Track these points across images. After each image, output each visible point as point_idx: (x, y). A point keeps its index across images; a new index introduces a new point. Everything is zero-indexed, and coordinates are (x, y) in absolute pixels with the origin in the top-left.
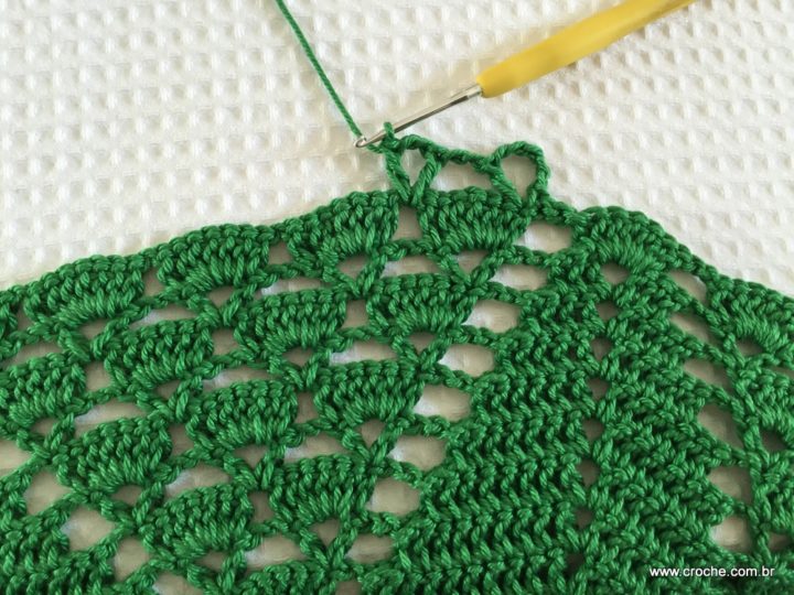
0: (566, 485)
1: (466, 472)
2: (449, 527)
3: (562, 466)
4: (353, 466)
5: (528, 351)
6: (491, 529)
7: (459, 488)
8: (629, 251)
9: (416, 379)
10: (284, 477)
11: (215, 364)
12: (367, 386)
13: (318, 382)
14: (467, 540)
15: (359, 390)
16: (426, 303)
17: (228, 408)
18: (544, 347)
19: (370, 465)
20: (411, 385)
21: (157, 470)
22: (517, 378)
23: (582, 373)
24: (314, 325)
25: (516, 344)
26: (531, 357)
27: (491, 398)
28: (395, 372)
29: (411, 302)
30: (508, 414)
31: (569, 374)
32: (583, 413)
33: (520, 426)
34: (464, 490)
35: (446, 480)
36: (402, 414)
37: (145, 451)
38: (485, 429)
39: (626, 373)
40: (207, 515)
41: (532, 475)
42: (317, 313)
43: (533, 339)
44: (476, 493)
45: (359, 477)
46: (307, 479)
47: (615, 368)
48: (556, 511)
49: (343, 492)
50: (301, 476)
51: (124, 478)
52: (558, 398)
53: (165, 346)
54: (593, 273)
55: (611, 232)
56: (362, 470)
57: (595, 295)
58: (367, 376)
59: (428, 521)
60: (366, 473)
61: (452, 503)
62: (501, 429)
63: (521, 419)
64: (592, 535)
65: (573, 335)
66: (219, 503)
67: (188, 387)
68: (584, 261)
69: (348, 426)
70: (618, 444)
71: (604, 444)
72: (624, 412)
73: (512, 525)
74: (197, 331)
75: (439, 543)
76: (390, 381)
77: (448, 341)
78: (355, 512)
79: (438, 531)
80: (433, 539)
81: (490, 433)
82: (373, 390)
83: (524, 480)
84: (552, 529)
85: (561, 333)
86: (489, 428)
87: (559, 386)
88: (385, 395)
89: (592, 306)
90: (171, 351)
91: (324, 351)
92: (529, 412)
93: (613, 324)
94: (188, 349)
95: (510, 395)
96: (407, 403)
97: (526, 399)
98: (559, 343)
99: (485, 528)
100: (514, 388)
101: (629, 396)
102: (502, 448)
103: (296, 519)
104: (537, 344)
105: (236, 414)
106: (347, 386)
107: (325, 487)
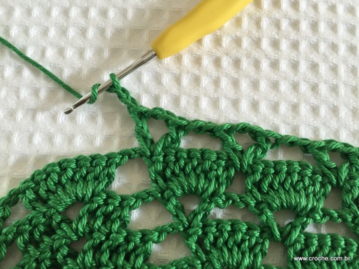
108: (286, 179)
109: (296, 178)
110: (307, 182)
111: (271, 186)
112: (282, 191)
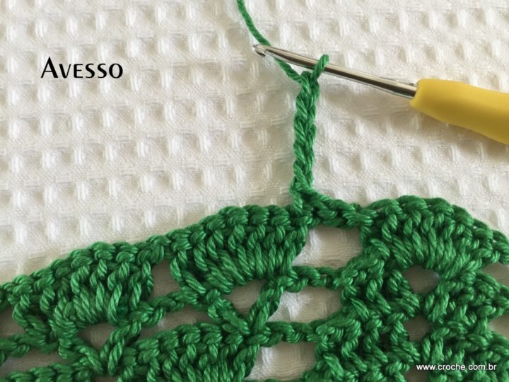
8: (436, 252)
16: (194, 365)
54: (394, 286)
55: (408, 229)
57: (402, 315)
65: (383, 370)
68: (381, 272)
85: (369, 370)
89: (400, 328)
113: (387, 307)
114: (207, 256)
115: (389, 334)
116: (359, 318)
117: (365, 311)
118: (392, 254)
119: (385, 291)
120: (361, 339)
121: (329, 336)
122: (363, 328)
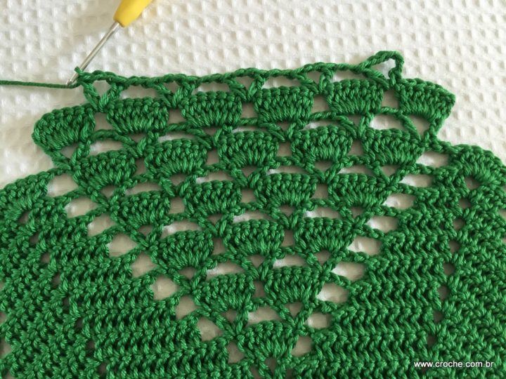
0: (431, 298)
1: (376, 285)
2: (364, 313)
3: (430, 287)
4: (312, 273)
5: (418, 221)
6: (387, 317)
7: (371, 293)
8: (483, 172)
9: (352, 232)
10: (274, 275)
11: (242, 208)
12: (325, 232)
13: (298, 226)
14: (374, 322)
15: (320, 234)
16: (362, 191)
17: (247, 233)
18: (427, 220)
19: (322, 275)
20: (349, 234)
21: (206, 261)
22: (410, 236)
23: (447, 238)
24: (298, 194)
25: (412, 217)
26: (419, 225)
27: (393, 245)
28: (340, 226)
29: (354, 189)
30: (402, 255)
31: (439, 237)
32: (445, 259)
33: (408, 262)
34: (374, 294)
35: (365, 288)
36: (343, 249)
37: (200, 250)
38: (389, 262)
39: (471, 240)
40: (231, 289)
41: (412, 291)
42: (300, 188)
43: (422, 215)
44: (380, 296)
45: (315, 280)
46: (287, 278)
47: (465, 237)
48: (424, 311)
49: (306, 287)
50: (284, 276)
51: (188, 263)
52: (431, 249)
53: (217, 194)
54: (459, 182)
55: (473, 159)
56: (317, 276)
57: (459, 195)
58: (325, 226)
59: (352, 308)
60: (319, 279)
61: (367, 300)
62: (397, 263)
63: (409, 258)
64: (443, 326)
65: (444, 215)
66: (238, 283)
67: (226, 219)
68: (455, 174)
69: (312, 252)
70: (462, 278)
71: (455, 278)
72: (468, 261)
73: (399, 317)
74: (234, 188)
75: (358, 321)
76: (338, 231)
77: (372, 214)
78: (312, 299)
79: (358, 314)
80: (354, 319)
81: (391, 264)
82: (327, 235)
83: (408, 293)
84: (421, 321)
85: (438, 213)
86: (391, 262)
87: (433, 243)
88: (334, 238)
89: (457, 200)
90: (219, 197)
91: (302, 209)
92: (414, 256)
93: (467, 212)
94: (229, 197)
95: (404, 245)
96: (345, 244)
97: (413, 247)
98: (436, 219)
99: (384, 316)
100: (407, 241)
101: (472, 253)
102: (397, 273)
103: (278, 299)
104: (424, 218)
105: (251, 237)
106: (314, 230)
107: (297, 284)
108: (172, 153)
109: (179, 151)
110: (188, 152)
111: (162, 160)
112: (170, 162)
113: (454, 189)
114: (380, 147)
115: (450, 201)
116: (440, 190)
117: (443, 188)
118: (464, 167)
119: (455, 182)
120: (438, 200)
121: (425, 194)
122: (440, 195)
